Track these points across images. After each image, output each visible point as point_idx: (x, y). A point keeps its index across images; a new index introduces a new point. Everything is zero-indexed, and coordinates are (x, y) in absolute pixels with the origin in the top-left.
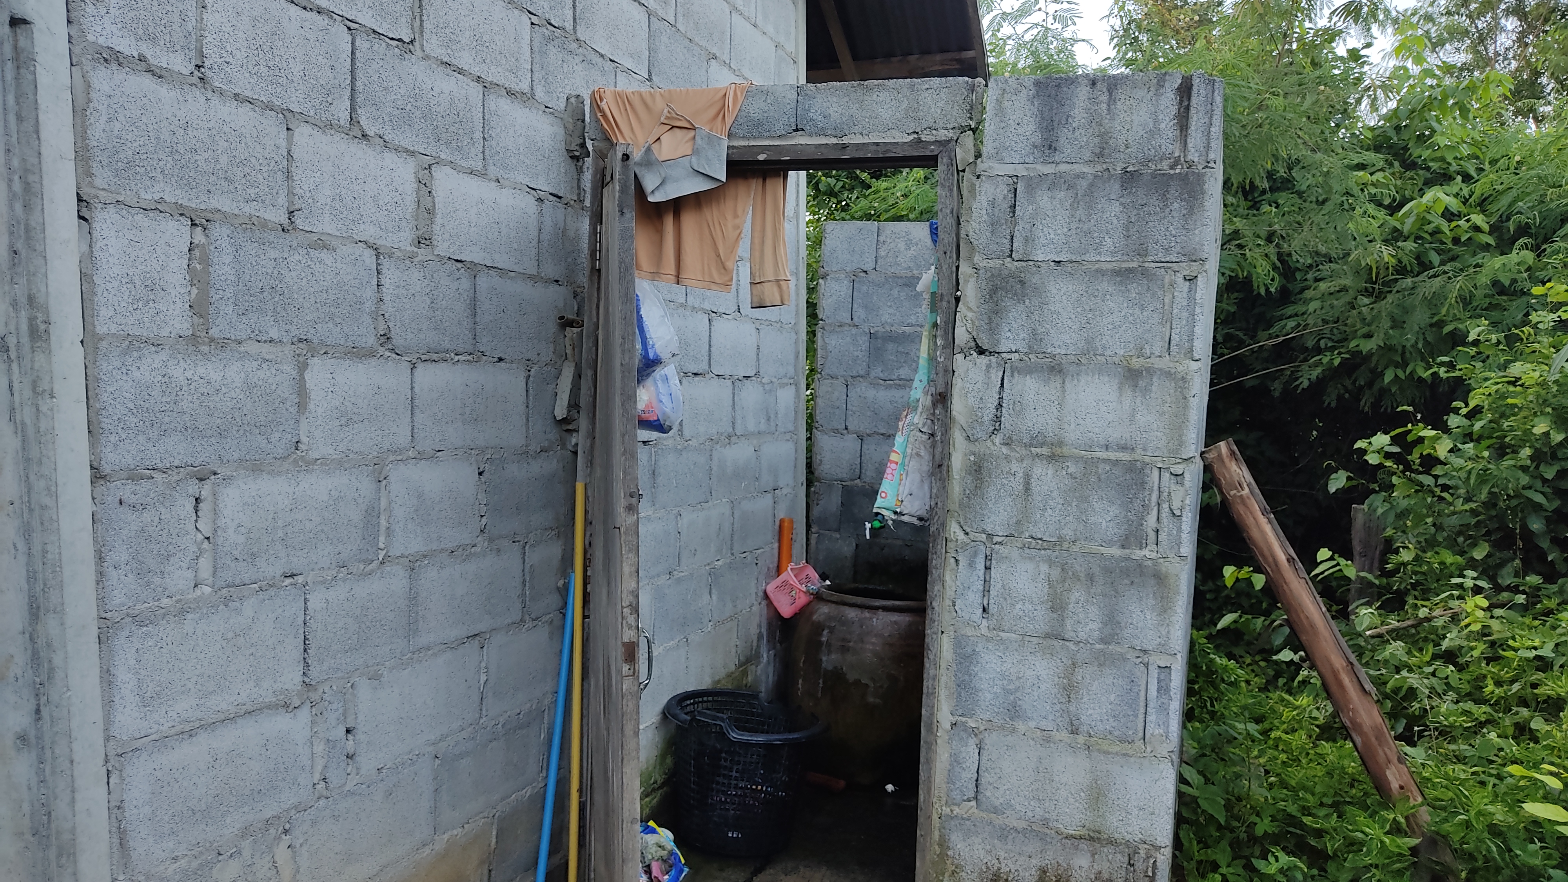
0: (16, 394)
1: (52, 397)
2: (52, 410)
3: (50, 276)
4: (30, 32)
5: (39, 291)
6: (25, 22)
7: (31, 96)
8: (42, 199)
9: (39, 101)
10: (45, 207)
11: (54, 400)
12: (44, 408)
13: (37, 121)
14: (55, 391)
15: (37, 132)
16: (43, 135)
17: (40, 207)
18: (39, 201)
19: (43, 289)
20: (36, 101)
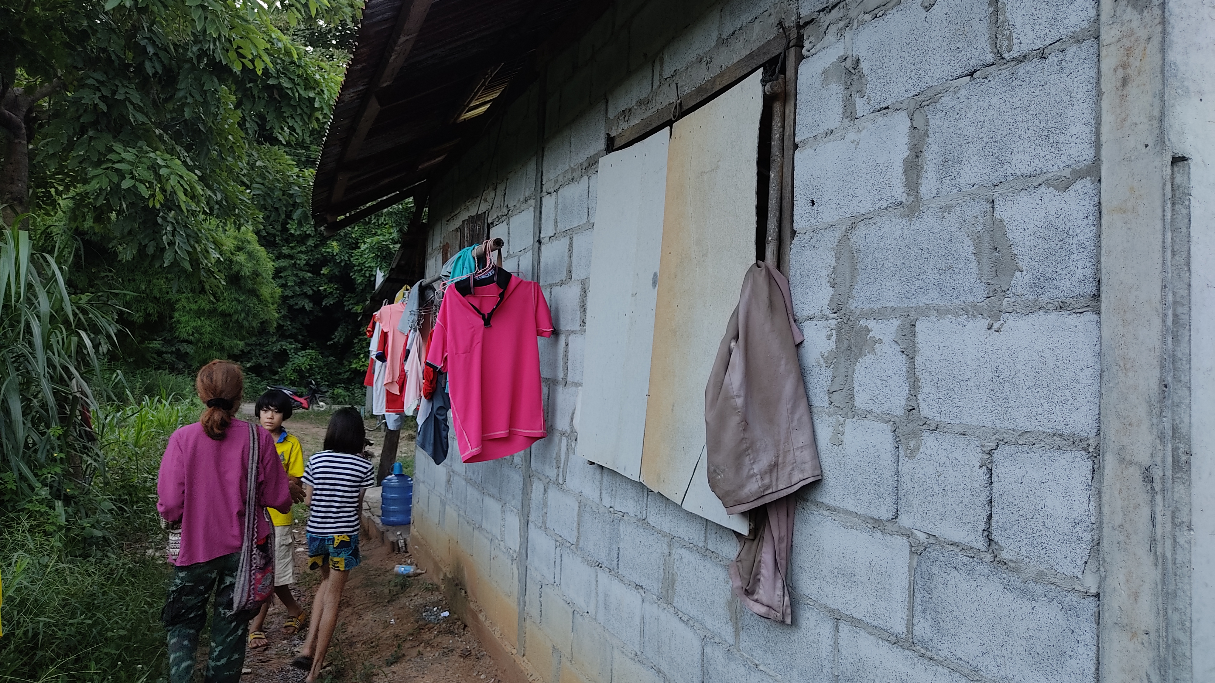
0: (1158, 526)
1: (1190, 529)
2: (1189, 542)
3: (1193, 407)
4: (1187, 168)
5: (1182, 422)
6: (1183, 159)
7: (1184, 230)
8: (1190, 330)
9: (1191, 234)
10: (1192, 337)
11: (1192, 533)
12: (1181, 540)
13: (1189, 254)
14: (1193, 523)
15: (1188, 264)
16: (1193, 267)
17: (1187, 338)
18: (1186, 332)
19: (1186, 420)
20: (1189, 234)
